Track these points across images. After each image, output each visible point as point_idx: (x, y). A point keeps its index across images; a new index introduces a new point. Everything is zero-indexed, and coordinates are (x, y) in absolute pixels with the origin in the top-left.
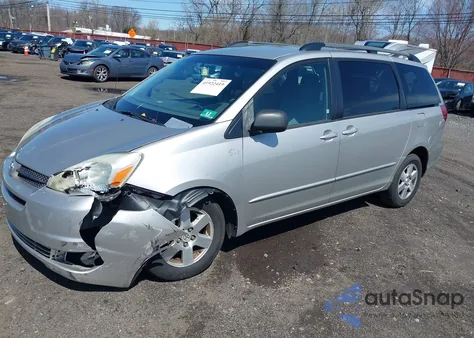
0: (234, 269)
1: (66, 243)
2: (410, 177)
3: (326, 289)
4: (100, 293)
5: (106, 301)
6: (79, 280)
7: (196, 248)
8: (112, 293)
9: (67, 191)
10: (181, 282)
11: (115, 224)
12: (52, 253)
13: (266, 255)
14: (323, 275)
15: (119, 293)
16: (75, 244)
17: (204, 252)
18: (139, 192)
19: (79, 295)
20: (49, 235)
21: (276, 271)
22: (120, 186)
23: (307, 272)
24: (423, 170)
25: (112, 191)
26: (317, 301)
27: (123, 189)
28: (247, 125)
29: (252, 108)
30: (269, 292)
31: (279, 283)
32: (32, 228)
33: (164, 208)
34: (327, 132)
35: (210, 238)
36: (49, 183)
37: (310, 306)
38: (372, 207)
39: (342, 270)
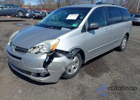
0: (85, 73)
1: (39, 70)
2: (124, 42)
3: (114, 76)
4: (48, 85)
5: (51, 88)
6: (42, 82)
7: (75, 68)
8: (52, 85)
9: (36, 53)
10: (71, 79)
11: (53, 62)
12: (32, 74)
13: (92, 68)
14: (111, 72)
15: (54, 84)
16: (42, 70)
17: (76, 69)
18: (59, 51)
19: (42, 86)
20: (32, 68)
21: (97, 73)
22: (54, 50)
23: (106, 72)
24: (127, 39)
25: (51, 52)
26: (113, 80)
27: (54, 51)
28: (87, 28)
29: (87, 22)
30: (98, 79)
31: (99, 76)
32: (25, 66)
33: (68, 56)
34: (107, 29)
35: (78, 64)
36: (29, 51)
37: (111, 81)
38: (115, 52)
39: (115, 70)
